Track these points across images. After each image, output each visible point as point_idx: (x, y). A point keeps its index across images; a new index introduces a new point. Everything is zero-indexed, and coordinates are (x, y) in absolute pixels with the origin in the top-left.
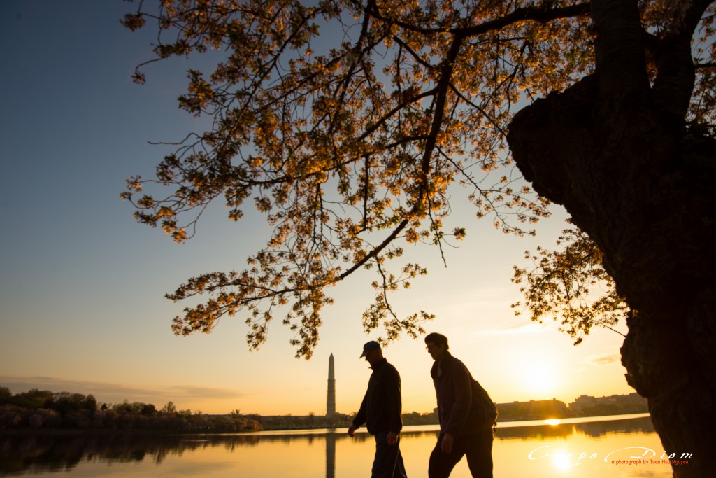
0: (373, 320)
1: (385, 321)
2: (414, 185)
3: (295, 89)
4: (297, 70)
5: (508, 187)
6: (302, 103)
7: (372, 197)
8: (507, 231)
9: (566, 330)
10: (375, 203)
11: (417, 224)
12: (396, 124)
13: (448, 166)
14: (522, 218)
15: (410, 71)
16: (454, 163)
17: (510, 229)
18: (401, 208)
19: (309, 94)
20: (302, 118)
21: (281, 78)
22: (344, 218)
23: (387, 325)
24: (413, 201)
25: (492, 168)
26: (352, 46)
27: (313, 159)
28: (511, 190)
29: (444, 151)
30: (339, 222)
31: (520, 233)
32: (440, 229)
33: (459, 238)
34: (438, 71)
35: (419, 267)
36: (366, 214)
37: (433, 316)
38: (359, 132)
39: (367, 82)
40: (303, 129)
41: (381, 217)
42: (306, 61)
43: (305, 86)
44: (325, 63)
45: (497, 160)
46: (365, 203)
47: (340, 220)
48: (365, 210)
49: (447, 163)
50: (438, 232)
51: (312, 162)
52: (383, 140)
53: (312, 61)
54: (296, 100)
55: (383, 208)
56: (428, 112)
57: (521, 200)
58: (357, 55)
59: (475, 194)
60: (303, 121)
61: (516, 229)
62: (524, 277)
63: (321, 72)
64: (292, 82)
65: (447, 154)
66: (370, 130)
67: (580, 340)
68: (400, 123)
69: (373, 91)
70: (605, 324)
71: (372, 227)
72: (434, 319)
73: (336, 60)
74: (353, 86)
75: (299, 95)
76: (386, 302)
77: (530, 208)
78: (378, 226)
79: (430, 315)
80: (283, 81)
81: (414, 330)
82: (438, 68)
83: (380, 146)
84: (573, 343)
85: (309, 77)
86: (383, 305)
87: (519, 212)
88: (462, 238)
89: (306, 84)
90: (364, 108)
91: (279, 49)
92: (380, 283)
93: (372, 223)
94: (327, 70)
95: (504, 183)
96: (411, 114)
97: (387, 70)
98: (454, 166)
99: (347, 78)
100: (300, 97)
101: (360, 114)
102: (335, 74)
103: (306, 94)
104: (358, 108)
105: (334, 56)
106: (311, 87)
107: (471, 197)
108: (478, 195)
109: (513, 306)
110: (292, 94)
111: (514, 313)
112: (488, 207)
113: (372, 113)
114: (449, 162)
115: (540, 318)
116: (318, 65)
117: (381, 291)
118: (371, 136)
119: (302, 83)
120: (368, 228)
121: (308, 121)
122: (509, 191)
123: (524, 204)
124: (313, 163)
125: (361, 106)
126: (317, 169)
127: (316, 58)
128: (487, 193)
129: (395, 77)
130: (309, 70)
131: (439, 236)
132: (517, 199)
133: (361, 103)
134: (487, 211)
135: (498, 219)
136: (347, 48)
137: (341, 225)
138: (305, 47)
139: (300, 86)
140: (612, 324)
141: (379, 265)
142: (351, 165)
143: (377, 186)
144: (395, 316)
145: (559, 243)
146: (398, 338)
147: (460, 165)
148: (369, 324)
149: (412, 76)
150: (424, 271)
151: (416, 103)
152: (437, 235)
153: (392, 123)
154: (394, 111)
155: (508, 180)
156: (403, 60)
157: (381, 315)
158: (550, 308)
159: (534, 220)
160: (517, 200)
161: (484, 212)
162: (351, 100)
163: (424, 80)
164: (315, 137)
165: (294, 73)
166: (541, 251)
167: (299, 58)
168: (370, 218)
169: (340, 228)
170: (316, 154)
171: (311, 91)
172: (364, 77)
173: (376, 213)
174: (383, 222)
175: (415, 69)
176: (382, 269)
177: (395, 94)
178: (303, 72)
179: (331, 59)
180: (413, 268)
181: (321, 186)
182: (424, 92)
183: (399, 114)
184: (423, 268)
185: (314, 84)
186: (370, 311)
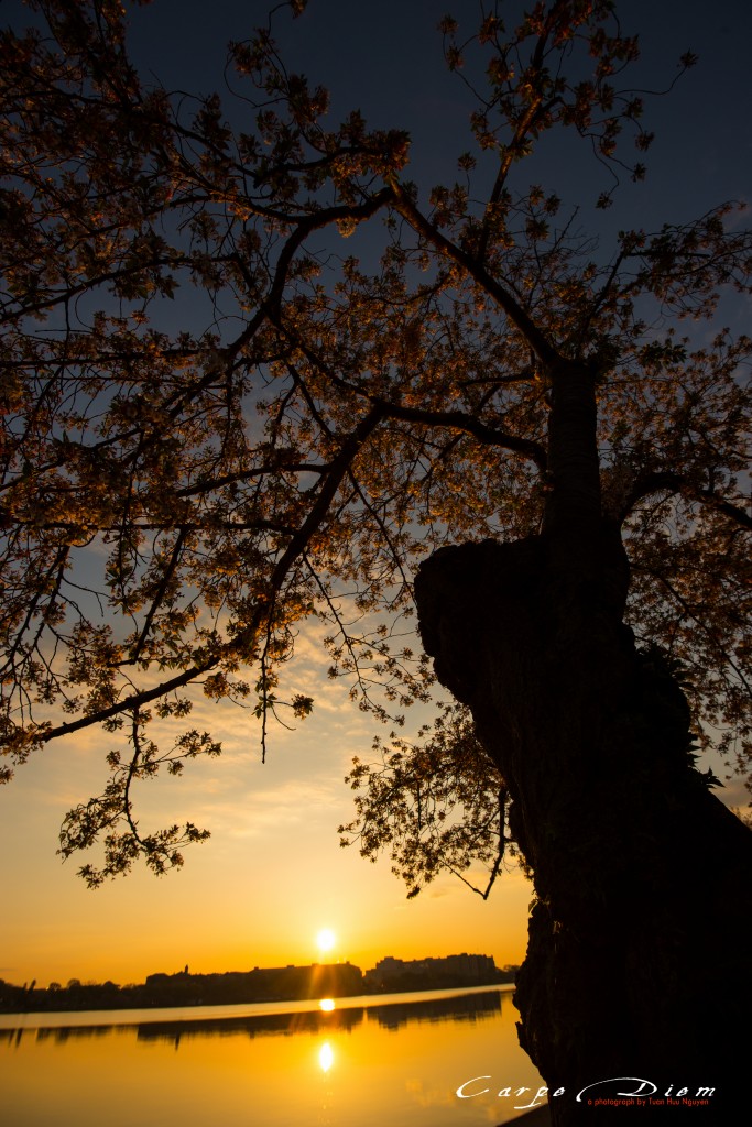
0: (85, 829)
1: (111, 834)
2: (249, 601)
3: (87, 361)
4: (107, 334)
5: (384, 642)
6: (93, 390)
7: (170, 604)
8: (365, 707)
9: (401, 872)
10: (171, 615)
11: (233, 667)
12: (250, 493)
13: (310, 584)
14: (391, 694)
15: (297, 425)
16: (320, 584)
17: (370, 705)
18: (215, 632)
19: (112, 382)
20: (80, 414)
21: (69, 329)
22: (97, 622)
23: (113, 843)
24: (239, 628)
25: (371, 608)
26: (223, 345)
27: (73, 494)
28: (388, 649)
29: (310, 560)
30: (83, 629)
31: (383, 716)
32: (272, 691)
33: (300, 714)
34: (338, 444)
35: (210, 740)
36: (146, 632)
37: (206, 834)
38: (184, 481)
39: (226, 409)
40: (74, 435)
41: (173, 646)
42: (129, 328)
43: (110, 365)
44: (164, 347)
45: (381, 599)
46: (153, 610)
47: (85, 624)
48: (148, 624)
49: (310, 580)
50: (268, 693)
51: (69, 499)
52: (220, 510)
53: (140, 334)
54: (81, 379)
55: (183, 629)
56: (309, 495)
57: (396, 667)
58: (226, 364)
59: (335, 640)
60: (81, 421)
61: (379, 710)
62: (365, 779)
63: (149, 358)
64: (88, 347)
65: (314, 567)
66: (204, 486)
67: (417, 890)
68: (258, 492)
69: (231, 429)
70: (453, 867)
71: (149, 660)
72: (207, 840)
73: (187, 353)
74: (200, 404)
75: (91, 374)
76: (126, 798)
77: (406, 682)
78: (163, 662)
79: (201, 832)
80: (68, 337)
81: (162, 857)
82: (339, 438)
83: (215, 521)
84: (407, 894)
85: (127, 354)
86: (117, 800)
87: (390, 685)
88: (305, 715)
89: (113, 363)
90: (204, 445)
91: (85, 279)
92: (127, 759)
93: (152, 653)
94: (163, 360)
95: (380, 636)
96: (279, 487)
97: (262, 407)
98: (318, 588)
99: (194, 389)
100: (93, 379)
101: (192, 453)
102: (174, 373)
103: (106, 379)
104: (194, 441)
105: (183, 344)
106: (121, 371)
107: (329, 641)
108: (340, 642)
109: (341, 830)
110: (79, 368)
111: (339, 842)
112: (348, 665)
113: (218, 459)
114: (313, 579)
115: (374, 852)
116: (150, 343)
117: (120, 775)
118: (202, 496)
119: (105, 359)
120: (140, 660)
121: (92, 425)
122: (384, 650)
123: (398, 674)
124: (71, 505)
125: (198, 440)
126: (72, 519)
127: (150, 331)
128: (353, 643)
129: (273, 422)
130: (129, 342)
131: (268, 702)
132: (391, 663)
133: (201, 436)
134: (345, 671)
135: (358, 687)
136: (211, 344)
137: (85, 634)
138: (138, 304)
139: (98, 361)
140: (460, 867)
141: (135, 728)
142: (150, 534)
143: (184, 582)
144: (134, 829)
145: (421, 734)
146: (126, 871)
147: (329, 590)
148: (74, 837)
149: (296, 431)
150: (217, 749)
151: (292, 475)
152: (264, 699)
153: (247, 487)
154: (255, 472)
155: (388, 632)
156: (292, 403)
157: (107, 822)
158: (391, 837)
159: (407, 701)
160: (390, 666)
161: (340, 670)
162: (186, 424)
163: (313, 446)
164: (94, 460)
165: (97, 334)
166: (395, 740)
167: (117, 316)
168: (152, 642)
169: (80, 640)
170: (84, 489)
171: (118, 378)
172: (221, 400)
173: (167, 635)
174: (175, 655)
175: (304, 425)
176: (138, 734)
177: (266, 448)
178: (115, 341)
179: (177, 347)
180: (199, 741)
181: (73, 551)
182: (308, 463)
183: (261, 480)
184: (215, 742)
185: (129, 369)
186: (85, 811)
